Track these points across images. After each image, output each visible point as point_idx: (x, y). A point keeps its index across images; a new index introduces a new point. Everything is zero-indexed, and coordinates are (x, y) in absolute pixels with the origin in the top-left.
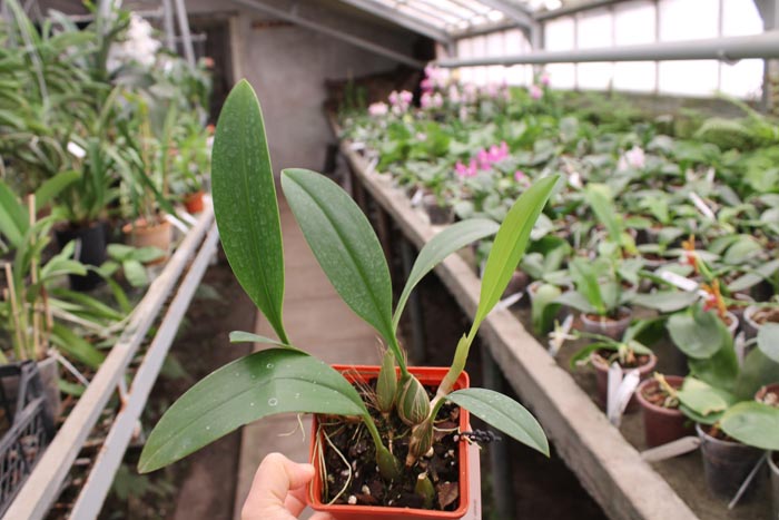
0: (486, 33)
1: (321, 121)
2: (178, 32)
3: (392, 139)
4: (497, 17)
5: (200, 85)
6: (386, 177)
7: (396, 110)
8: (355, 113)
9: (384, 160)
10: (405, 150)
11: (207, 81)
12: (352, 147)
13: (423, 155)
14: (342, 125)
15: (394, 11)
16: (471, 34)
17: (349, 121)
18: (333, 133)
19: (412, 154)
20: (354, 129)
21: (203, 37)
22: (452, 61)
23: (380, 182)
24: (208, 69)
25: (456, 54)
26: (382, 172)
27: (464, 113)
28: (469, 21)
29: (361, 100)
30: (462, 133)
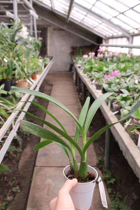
0: (117, 38)
1: (69, 57)
2: (34, 29)
3: (88, 65)
4: (120, 34)
5: (38, 45)
6: (86, 75)
7: (90, 57)
8: (79, 56)
9: (85, 70)
10: (91, 68)
11: (40, 44)
12: (77, 66)
13: (96, 70)
14: (75, 59)
15: (92, 29)
16: (113, 37)
17: (77, 58)
18: (72, 61)
19: (93, 70)
20: (78, 61)
21: (40, 31)
22: (107, 45)
23: (84, 76)
24: (41, 40)
25: (108, 43)
26: (84, 73)
27: (108, 60)
28: (113, 34)
29: (81, 53)
30: (107, 65)
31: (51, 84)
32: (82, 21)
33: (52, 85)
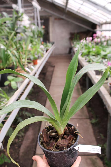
1: (68, 42)
2: (37, 20)
3: (86, 49)
5: (41, 32)
6: (84, 59)
7: (87, 41)
8: (76, 41)
9: (83, 54)
10: (89, 52)
11: (43, 31)
12: (75, 49)
13: (94, 54)
14: (73, 43)
16: (106, 23)
17: (75, 43)
18: (71, 45)
19: (91, 54)
20: (76, 45)
21: (43, 21)
22: (101, 30)
23: (82, 60)
24: (43, 29)
25: (101, 28)
26: (83, 57)
27: (105, 43)
28: (106, 20)
29: (78, 38)
30: (104, 49)
31: (53, 65)
32: (79, 10)
33: (54, 67)
